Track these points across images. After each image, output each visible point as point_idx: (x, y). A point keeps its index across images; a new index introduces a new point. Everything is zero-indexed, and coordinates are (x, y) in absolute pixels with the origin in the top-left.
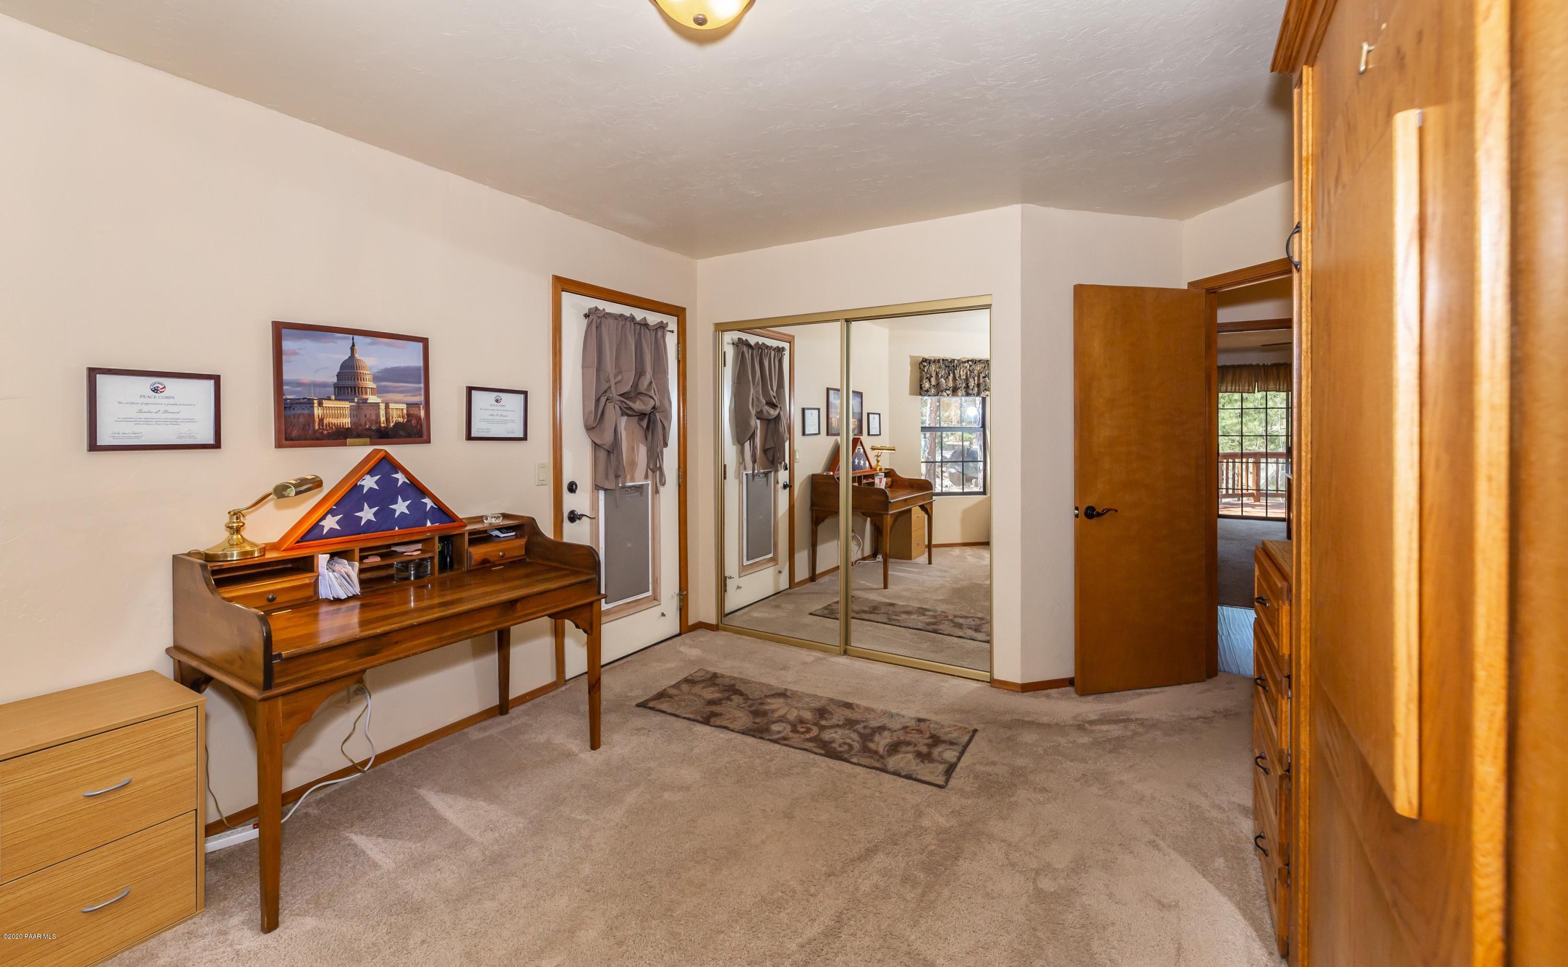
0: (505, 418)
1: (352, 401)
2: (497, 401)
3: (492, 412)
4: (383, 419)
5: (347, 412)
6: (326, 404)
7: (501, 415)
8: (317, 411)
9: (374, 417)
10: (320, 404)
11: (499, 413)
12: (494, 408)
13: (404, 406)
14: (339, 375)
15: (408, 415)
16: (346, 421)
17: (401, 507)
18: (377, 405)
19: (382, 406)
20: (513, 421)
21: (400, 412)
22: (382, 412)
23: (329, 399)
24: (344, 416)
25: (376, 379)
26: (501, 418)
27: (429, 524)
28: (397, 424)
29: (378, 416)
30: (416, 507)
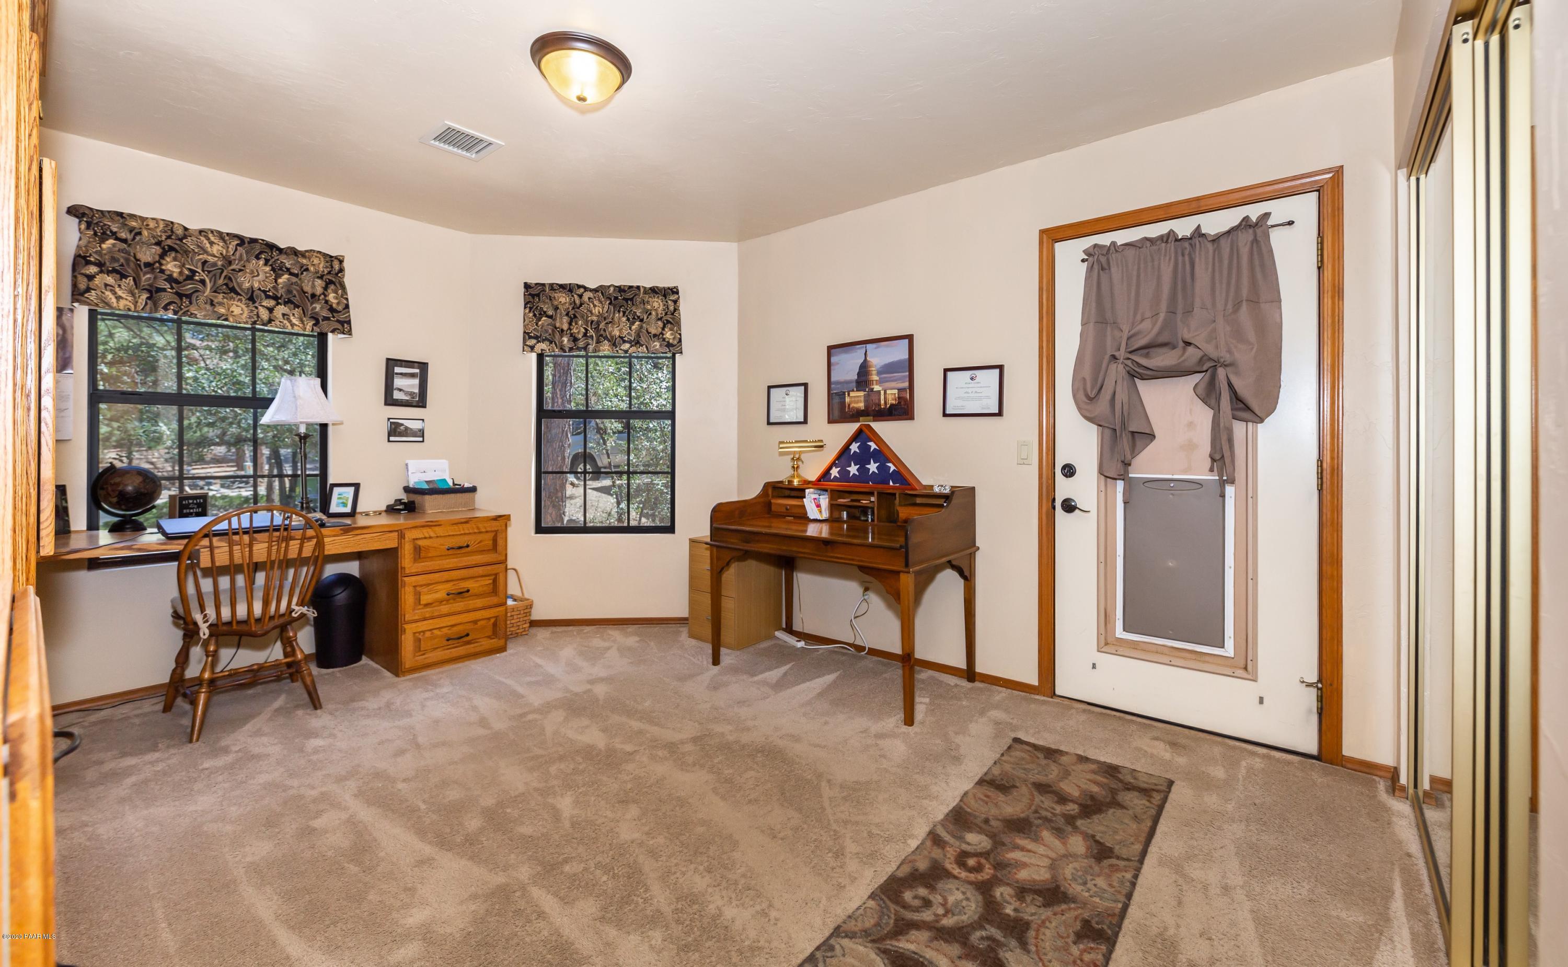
0: (980, 395)
1: (865, 391)
2: (972, 379)
3: (967, 390)
4: (882, 402)
5: (862, 399)
6: (852, 394)
7: (976, 392)
8: (847, 400)
9: (877, 401)
10: (849, 395)
11: (974, 390)
12: (970, 386)
13: (896, 391)
14: (859, 374)
15: (899, 398)
16: (861, 405)
17: (873, 467)
18: (879, 392)
19: (882, 393)
20: (988, 397)
21: (893, 396)
22: (882, 397)
23: (853, 391)
24: (861, 402)
25: (879, 373)
26: (978, 395)
27: (891, 483)
28: (892, 405)
29: (880, 400)
30: (882, 468)
